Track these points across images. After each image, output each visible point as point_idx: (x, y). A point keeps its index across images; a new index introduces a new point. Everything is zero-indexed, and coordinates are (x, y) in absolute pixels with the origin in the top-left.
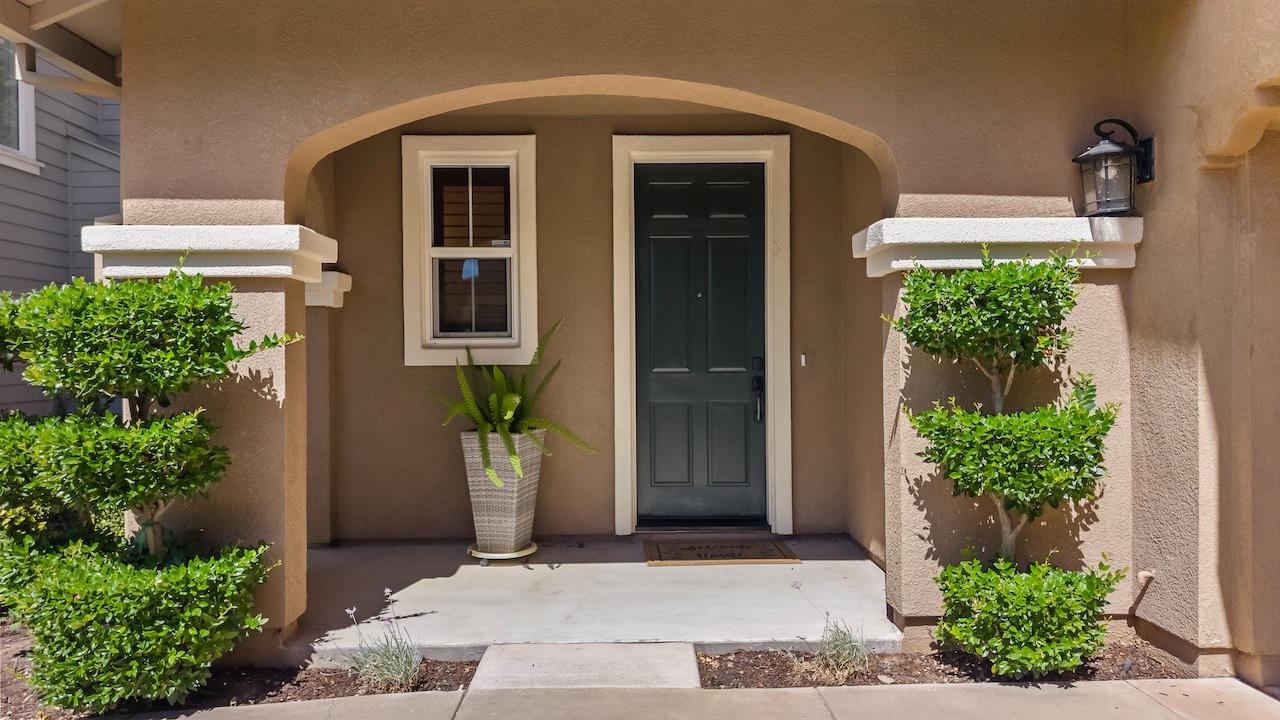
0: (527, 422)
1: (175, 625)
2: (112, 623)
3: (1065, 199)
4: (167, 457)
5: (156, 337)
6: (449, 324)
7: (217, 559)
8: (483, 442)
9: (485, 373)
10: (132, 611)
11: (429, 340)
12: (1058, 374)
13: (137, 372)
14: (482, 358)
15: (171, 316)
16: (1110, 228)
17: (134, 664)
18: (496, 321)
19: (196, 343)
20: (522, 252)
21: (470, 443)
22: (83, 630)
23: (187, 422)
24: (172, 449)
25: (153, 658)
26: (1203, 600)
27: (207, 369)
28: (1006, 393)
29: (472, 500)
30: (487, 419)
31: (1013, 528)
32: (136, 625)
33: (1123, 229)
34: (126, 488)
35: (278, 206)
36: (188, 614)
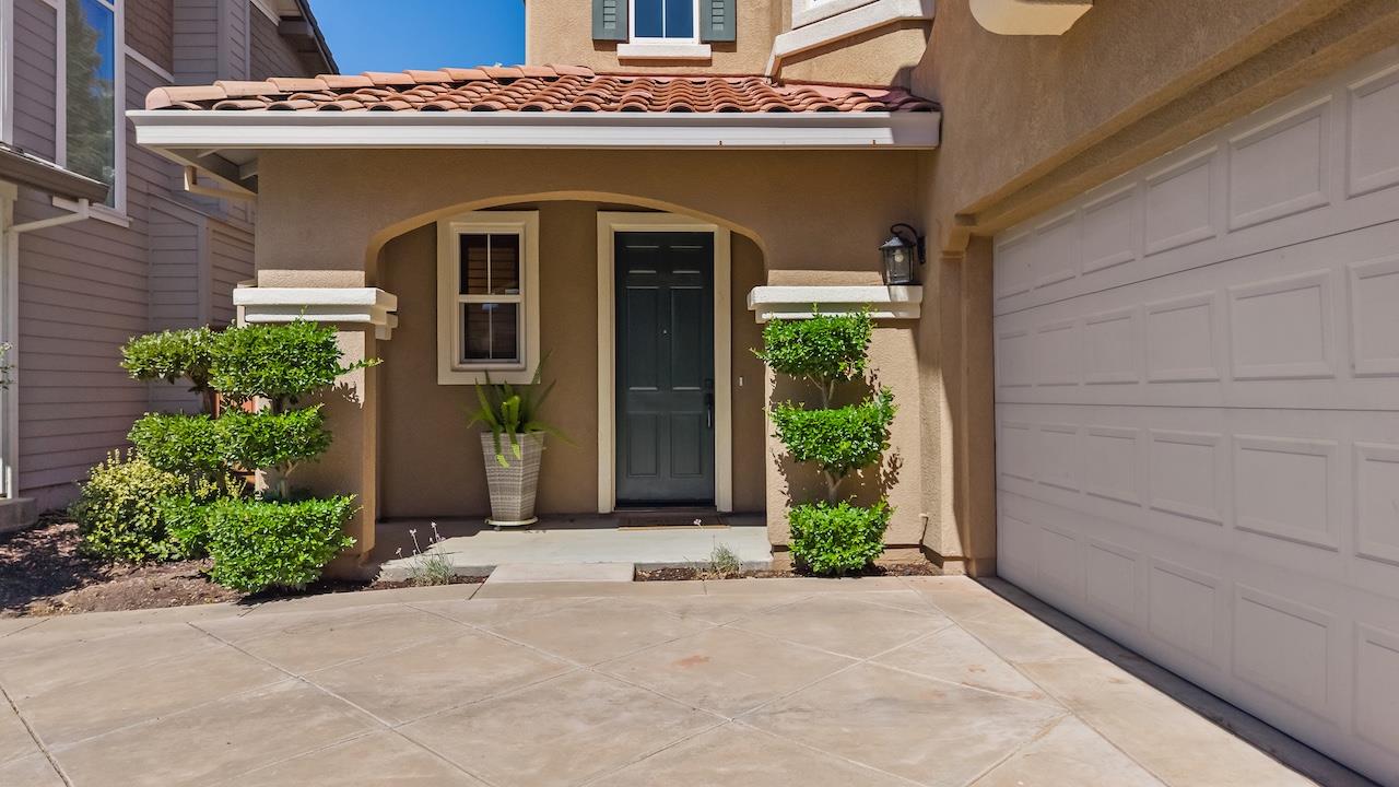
0: (530, 425)
1: (303, 538)
2: (267, 534)
3: (877, 273)
4: (299, 434)
5: (295, 360)
6: (472, 352)
7: (325, 501)
8: (497, 440)
9: (498, 389)
10: (280, 527)
11: (456, 364)
12: (872, 387)
13: (284, 381)
14: (497, 379)
15: (303, 347)
16: (901, 293)
17: (280, 561)
18: (508, 350)
19: (317, 363)
20: (528, 299)
21: (487, 441)
22: (250, 537)
23: (312, 413)
24: (303, 429)
25: (289, 557)
26: (945, 526)
27: (324, 380)
28: (830, 397)
29: (490, 483)
30: (500, 422)
31: (835, 483)
32: (282, 534)
33: (910, 294)
34: (274, 452)
35: (360, 275)
36: (311, 531)
